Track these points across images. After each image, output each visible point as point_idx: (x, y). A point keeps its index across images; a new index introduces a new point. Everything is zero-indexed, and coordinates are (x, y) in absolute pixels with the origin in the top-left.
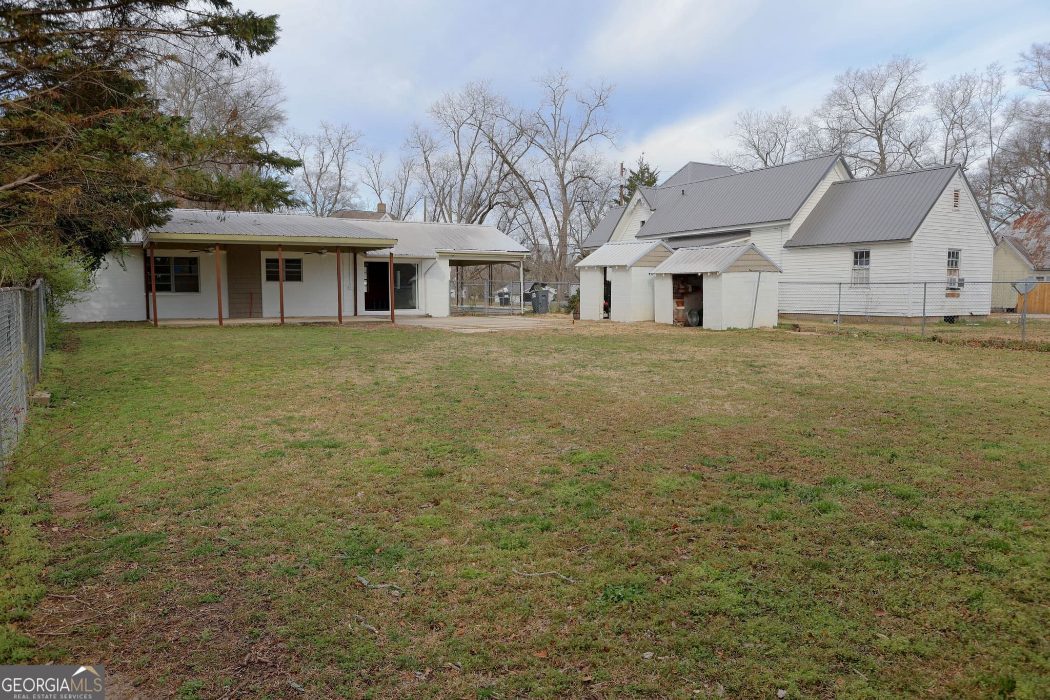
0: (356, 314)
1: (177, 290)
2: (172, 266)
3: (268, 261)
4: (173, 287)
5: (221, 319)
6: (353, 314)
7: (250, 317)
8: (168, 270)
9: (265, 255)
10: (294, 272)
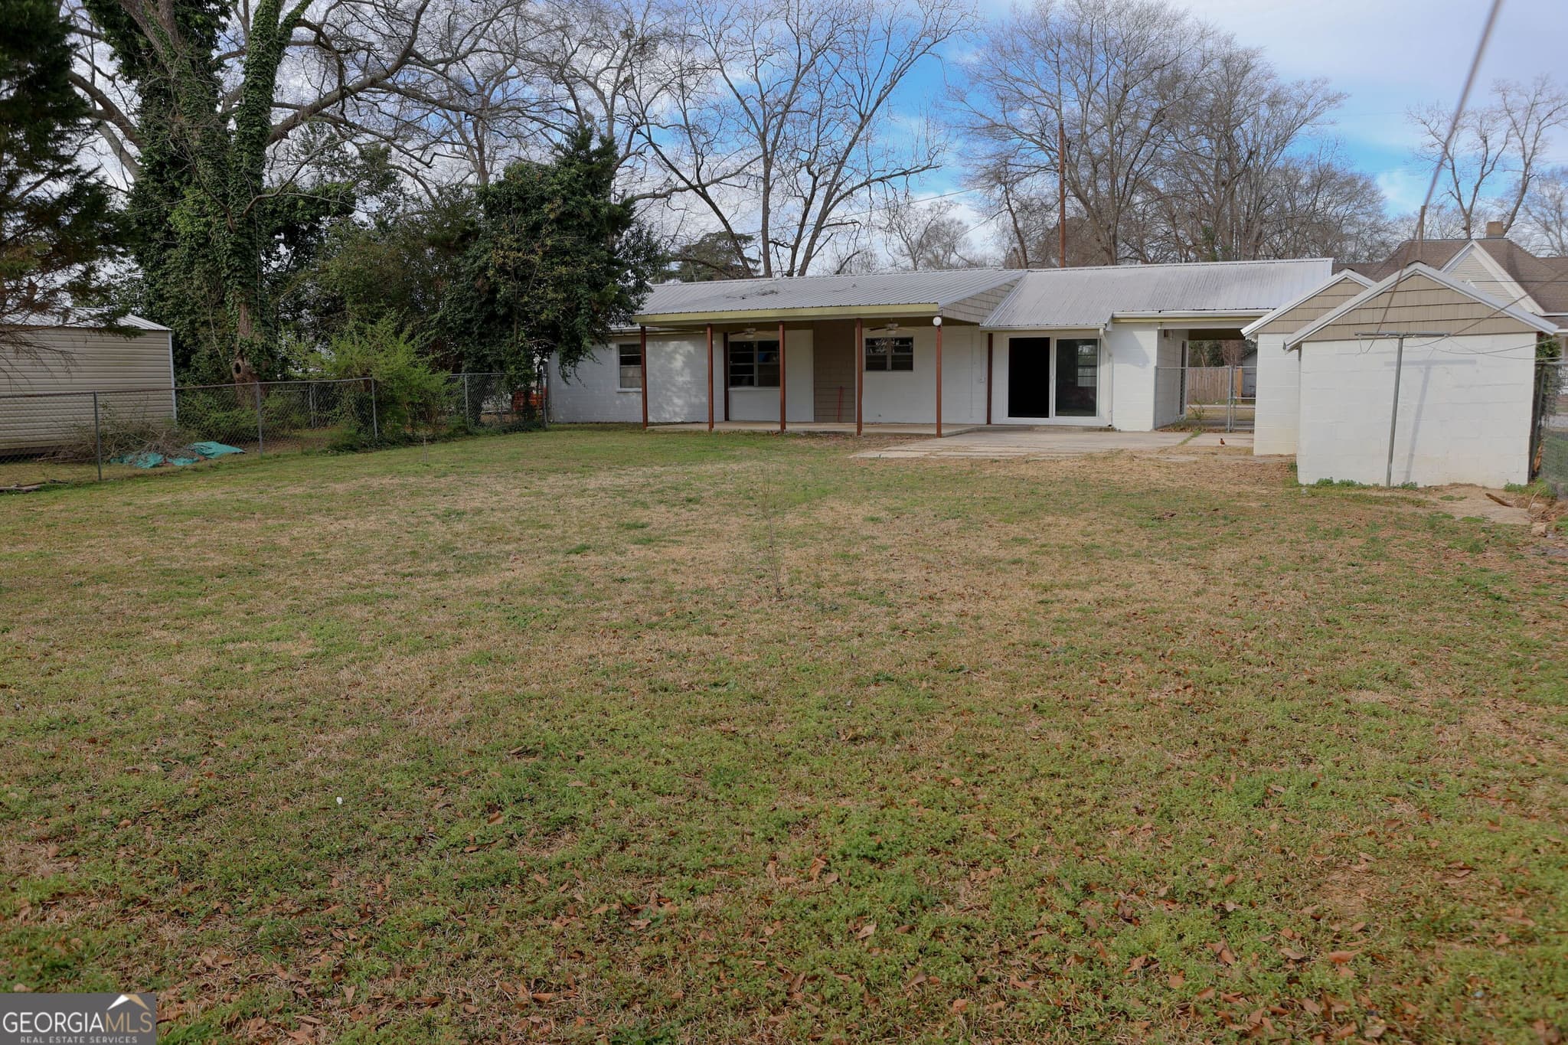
0: (989, 422)
1: (761, 384)
2: (756, 353)
3: (867, 340)
4: (756, 381)
5: (711, 424)
6: (985, 421)
7: (839, 421)
8: (750, 358)
9: (867, 334)
10: (901, 357)
